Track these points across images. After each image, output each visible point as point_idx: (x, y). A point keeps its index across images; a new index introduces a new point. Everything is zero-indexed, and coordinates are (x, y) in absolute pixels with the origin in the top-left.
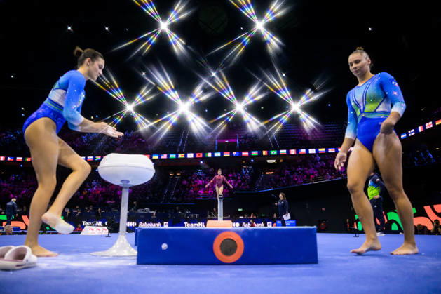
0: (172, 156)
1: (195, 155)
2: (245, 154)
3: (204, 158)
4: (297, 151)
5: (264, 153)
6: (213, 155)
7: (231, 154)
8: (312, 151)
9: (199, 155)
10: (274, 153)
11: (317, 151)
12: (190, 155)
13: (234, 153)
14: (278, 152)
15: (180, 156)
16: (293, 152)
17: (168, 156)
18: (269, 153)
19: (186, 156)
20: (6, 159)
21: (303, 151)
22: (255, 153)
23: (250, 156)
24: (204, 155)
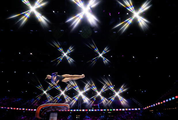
0: (77, 110)
1: (85, 110)
2: (102, 110)
3: (88, 111)
4: (119, 110)
5: (108, 110)
6: (91, 110)
7: (97, 110)
8: (123, 110)
9: (86, 110)
10: (111, 110)
11: (125, 109)
12: (83, 110)
13: (98, 110)
14: (112, 110)
15: (80, 110)
16: (117, 110)
17: (76, 110)
18: (109, 110)
19: (82, 110)
20: (19, 109)
21: (120, 110)
22: (105, 110)
23: (103, 111)
24: (88, 110)
